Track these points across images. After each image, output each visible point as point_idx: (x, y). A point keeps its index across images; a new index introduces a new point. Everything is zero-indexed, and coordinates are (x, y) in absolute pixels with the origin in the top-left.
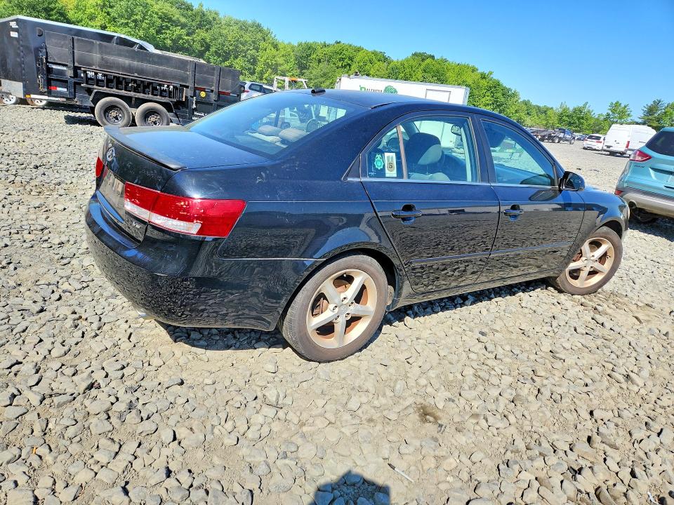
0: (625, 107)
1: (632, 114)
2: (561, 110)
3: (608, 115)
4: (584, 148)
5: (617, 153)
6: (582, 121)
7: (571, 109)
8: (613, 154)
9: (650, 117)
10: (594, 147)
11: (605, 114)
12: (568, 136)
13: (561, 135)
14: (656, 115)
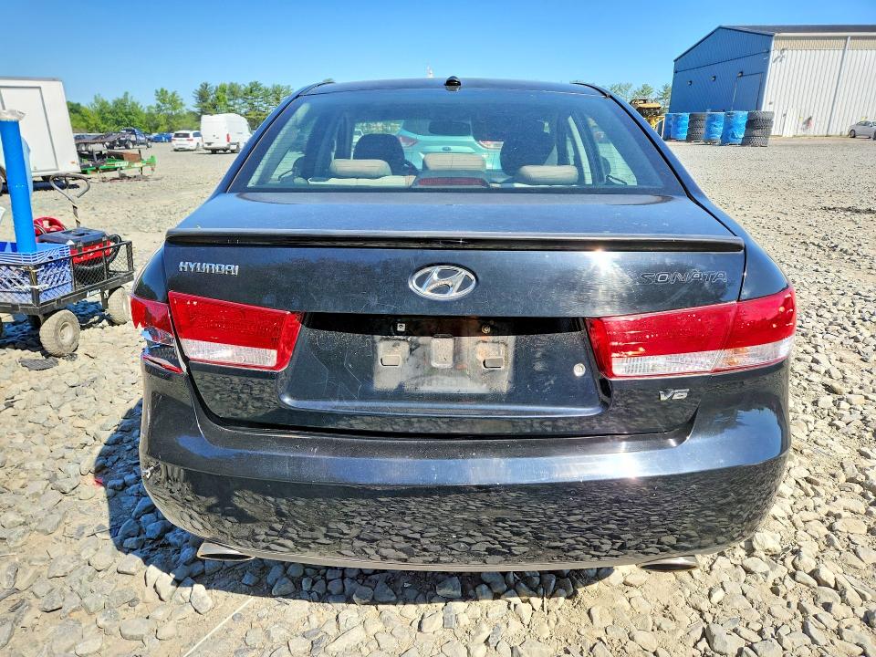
0: (174, 94)
1: (183, 103)
2: (98, 106)
3: (159, 106)
4: (176, 150)
5: (218, 150)
6: (131, 117)
7: (111, 103)
8: (214, 151)
9: (205, 104)
10: (187, 147)
11: (155, 106)
12: (141, 138)
13: (133, 138)
14: (209, 101)
